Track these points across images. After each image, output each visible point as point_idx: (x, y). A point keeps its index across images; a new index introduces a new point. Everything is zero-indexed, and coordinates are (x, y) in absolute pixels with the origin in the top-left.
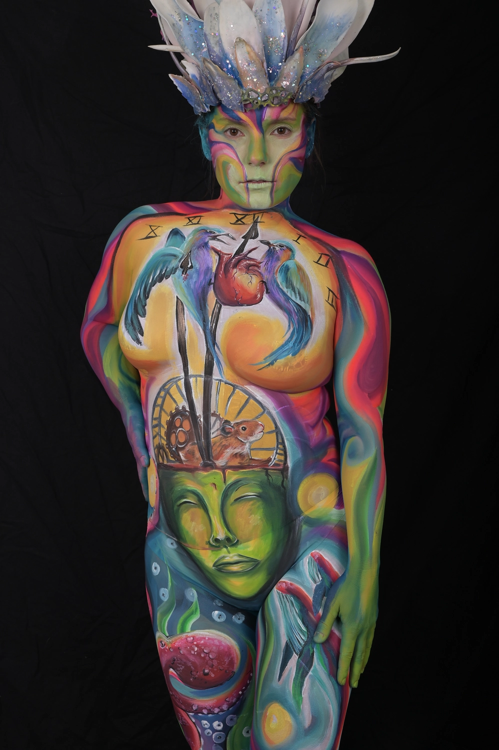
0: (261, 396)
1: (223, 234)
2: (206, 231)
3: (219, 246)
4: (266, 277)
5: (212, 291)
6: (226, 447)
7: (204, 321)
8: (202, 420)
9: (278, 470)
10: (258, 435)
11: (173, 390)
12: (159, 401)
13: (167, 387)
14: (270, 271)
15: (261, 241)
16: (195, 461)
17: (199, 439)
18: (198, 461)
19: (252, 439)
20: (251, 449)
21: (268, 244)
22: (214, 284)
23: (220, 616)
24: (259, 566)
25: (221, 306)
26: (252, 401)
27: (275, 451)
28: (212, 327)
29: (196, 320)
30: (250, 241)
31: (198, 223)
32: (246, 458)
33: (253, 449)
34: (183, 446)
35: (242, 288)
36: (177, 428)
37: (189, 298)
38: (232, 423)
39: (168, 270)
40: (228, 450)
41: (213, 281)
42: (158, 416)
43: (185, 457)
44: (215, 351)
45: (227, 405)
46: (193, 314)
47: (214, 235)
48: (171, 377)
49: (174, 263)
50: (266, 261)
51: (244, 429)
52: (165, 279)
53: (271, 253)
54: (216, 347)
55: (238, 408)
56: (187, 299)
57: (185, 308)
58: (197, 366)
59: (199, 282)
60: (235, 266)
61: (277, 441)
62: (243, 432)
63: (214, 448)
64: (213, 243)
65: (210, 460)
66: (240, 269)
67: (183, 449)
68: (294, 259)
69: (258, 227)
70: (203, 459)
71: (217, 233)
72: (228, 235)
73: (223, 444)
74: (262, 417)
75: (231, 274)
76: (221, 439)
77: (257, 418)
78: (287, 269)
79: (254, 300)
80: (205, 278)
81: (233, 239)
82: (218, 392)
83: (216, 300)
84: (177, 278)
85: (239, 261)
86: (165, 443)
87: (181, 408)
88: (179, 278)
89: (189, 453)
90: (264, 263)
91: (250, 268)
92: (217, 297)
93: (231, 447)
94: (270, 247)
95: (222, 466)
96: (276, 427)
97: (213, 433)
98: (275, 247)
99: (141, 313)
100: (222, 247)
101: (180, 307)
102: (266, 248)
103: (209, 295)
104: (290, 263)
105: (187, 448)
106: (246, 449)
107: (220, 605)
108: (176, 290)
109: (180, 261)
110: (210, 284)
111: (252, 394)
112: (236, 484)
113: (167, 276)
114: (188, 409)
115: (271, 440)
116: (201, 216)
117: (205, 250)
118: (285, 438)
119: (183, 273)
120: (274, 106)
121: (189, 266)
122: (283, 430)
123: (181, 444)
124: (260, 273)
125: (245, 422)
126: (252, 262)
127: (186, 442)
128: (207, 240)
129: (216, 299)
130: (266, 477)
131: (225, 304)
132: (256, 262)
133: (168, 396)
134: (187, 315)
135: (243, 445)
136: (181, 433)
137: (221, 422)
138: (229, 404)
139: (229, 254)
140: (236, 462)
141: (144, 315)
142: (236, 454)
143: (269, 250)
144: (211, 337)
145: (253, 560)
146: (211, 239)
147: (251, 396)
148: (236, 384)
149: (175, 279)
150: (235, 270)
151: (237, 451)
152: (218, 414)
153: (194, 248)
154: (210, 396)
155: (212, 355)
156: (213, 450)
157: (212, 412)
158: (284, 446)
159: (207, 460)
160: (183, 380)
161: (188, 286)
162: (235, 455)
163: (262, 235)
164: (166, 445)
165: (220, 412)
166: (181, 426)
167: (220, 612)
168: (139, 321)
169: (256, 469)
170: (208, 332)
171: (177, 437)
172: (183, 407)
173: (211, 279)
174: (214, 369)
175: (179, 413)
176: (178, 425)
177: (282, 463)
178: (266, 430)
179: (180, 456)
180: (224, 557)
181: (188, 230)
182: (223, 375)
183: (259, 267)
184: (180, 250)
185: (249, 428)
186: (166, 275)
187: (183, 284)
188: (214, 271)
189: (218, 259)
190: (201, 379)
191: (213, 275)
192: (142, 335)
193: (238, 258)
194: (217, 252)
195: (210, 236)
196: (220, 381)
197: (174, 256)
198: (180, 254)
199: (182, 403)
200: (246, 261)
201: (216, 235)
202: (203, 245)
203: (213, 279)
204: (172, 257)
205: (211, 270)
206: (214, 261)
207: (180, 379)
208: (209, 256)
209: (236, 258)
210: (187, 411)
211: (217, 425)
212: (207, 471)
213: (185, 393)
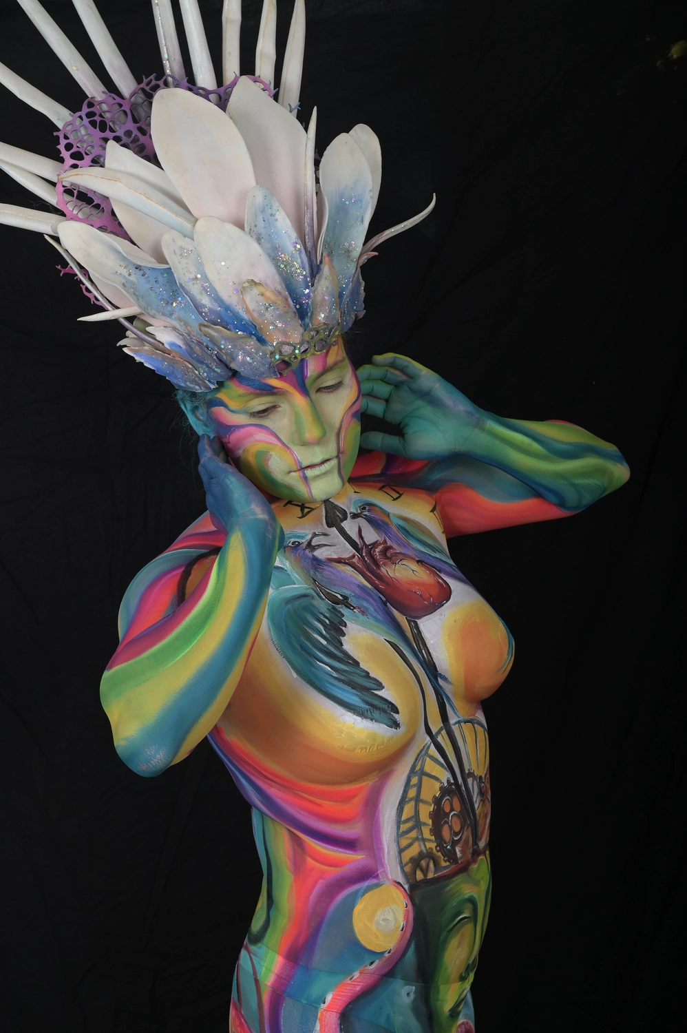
1: (310, 536)
5: (394, 609)
8: (464, 789)
11: (429, 766)
12: (411, 793)
13: (418, 768)
15: (354, 517)
16: (468, 851)
21: (359, 515)
22: (387, 600)
25: (416, 624)
28: (423, 657)
29: (413, 657)
30: (345, 525)
34: (459, 836)
35: (415, 584)
36: (447, 814)
38: (483, 776)
39: (327, 615)
41: (383, 599)
43: (462, 852)
44: (440, 686)
46: (408, 652)
47: (304, 544)
48: (418, 752)
49: (320, 604)
50: (386, 536)
52: (342, 627)
54: (439, 680)
56: (392, 635)
57: (402, 649)
59: (378, 609)
60: (377, 565)
63: (480, 823)
64: (321, 555)
66: (384, 564)
67: (459, 840)
68: (389, 513)
75: (385, 575)
76: (482, 806)
80: (375, 601)
81: (325, 535)
82: (464, 739)
83: (405, 617)
85: (372, 557)
86: (434, 845)
87: (446, 785)
88: (356, 617)
91: (388, 555)
92: (404, 614)
95: (483, 848)
97: (476, 802)
99: (375, 686)
100: (335, 552)
101: (402, 653)
102: (364, 521)
103: (396, 617)
104: (396, 521)
105: (464, 837)
108: (375, 632)
109: (322, 599)
110: (385, 604)
113: (340, 623)
114: (452, 781)
123: (457, 834)
124: (402, 554)
126: (380, 548)
127: (462, 828)
133: (425, 778)
136: (455, 819)
137: (477, 782)
138: (478, 751)
141: (380, 687)
143: (369, 523)
144: (428, 670)
146: (312, 551)
148: (471, 717)
149: (355, 620)
150: (383, 570)
152: (472, 771)
154: (458, 750)
155: (440, 694)
157: (467, 771)
159: (475, 845)
160: (432, 744)
161: (377, 620)
163: (347, 508)
164: (436, 847)
165: (474, 766)
166: (451, 809)
168: (382, 698)
170: (424, 665)
171: (450, 828)
172: (448, 781)
174: (448, 710)
175: (445, 791)
179: (456, 854)
182: (459, 713)
183: (392, 548)
184: (301, 586)
186: (335, 622)
187: (371, 621)
188: (370, 586)
189: (353, 569)
190: (444, 732)
191: (375, 591)
192: (397, 712)
193: (366, 553)
194: (339, 561)
195: (306, 548)
196: (459, 722)
197: (305, 596)
198: (307, 589)
199: (445, 776)
200: (374, 551)
201: (306, 543)
202: (315, 563)
203: (381, 596)
204: (305, 599)
205: (365, 586)
206: (353, 574)
207: (429, 747)
208: (339, 572)
209: (364, 556)
210: (452, 784)
211: (476, 788)
212: (476, 861)
213: (442, 760)
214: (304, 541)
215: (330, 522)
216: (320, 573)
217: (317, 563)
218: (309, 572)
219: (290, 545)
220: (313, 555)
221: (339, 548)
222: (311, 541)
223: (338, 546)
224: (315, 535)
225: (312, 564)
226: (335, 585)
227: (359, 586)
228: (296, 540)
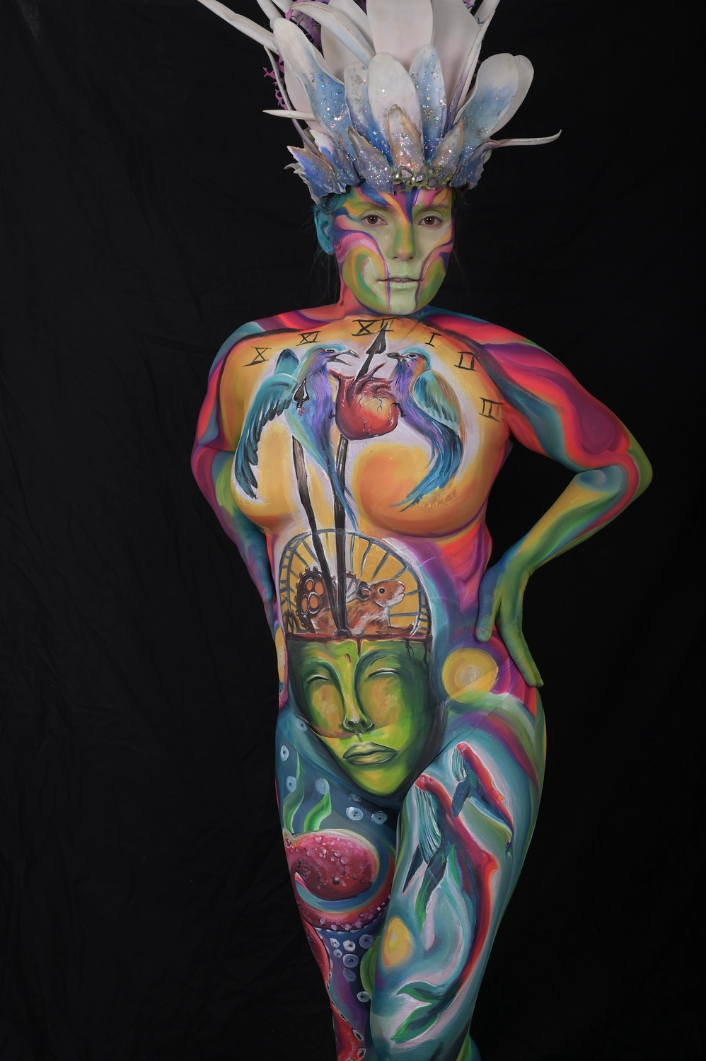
0: (402, 550)
1: (344, 351)
2: (322, 351)
3: (339, 368)
4: (399, 398)
5: (335, 424)
6: (362, 613)
7: (329, 463)
8: (337, 582)
9: (421, 640)
10: (398, 598)
11: (301, 549)
12: (286, 562)
13: (292, 546)
14: (404, 390)
15: (389, 355)
16: (329, 629)
17: (333, 604)
18: (333, 630)
19: (391, 603)
20: (390, 615)
21: (396, 356)
22: (336, 416)
23: (355, 814)
24: (397, 757)
25: (347, 442)
26: (390, 557)
27: (417, 617)
28: (338, 469)
29: (319, 462)
30: (376, 356)
31: (314, 341)
32: (385, 626)
33: (391, 615)
34: (315, 612)
35: (371, 415)
36: (309, 592)
37: (308, 437)
38: (369, 584)
39: (280, 403)
40: (364, 617)
41: (334, 413)
42: (285, 579)
43: (318, 625)
44: (345, 499)
45: (363, 562)
46: (314, 456)
47: (333, 354)
48: (296, 534)
49: (287, 394)
50: (396, 379)
51: (382, 591)
52: (276, 415)
53: (401, 369)
54: (346, 493)
55: (374, 567)
56: (305, 438)
57: (304, 449)
58: (325, 520)
59: (318, 415)
60: (360, 390)
61: (420, 603)
62: (381, 595)
63: (350, 614)
64: (331, 366)
65: (345, 628)
66: (365, 394)
67: (315, 616)
68: (430, 369)
69: (386, 337)
70: (338, 627)
71: (337, 352)
72: (349, 353)
73: (359, 609)
74: (403, 576)
75: (356, 401)
76: (357, 603)
77: (397, 576)
78: (423, 384)
79: (387, 428)
80: (324, 410)
81: (356, 356)
82: (352, 549)
83: (341, 435)
84: (291, 413)
85: (364, 385)
86: (295, 609)
87: (312, 570)
88: (293, 413)
89: (322, 621)
90: (395, 382)
91: (378, 390)
92: (341, 431)
93: (367, 613)
94: (399, 361)
95: (358, 635)
96: (419, 585)
97: (348, 597)
98: (406, 359)
99: (253, 461)
100: (343, 369)
101: (298, 449)
102: (395, 362)
103: (331, 430)
104: (427, 376)
105: (320, 615)
106: (384, 616)
107: (357, 800)
108: (292, 429)
109: (293, 392)
110: (331, 416)
111: (391, 548)
112: (372, 657)
113: (279, 411)
114: (320, 570)
115: (413, 603)
116: (317, 332)
117: (322, 376)
118: (429, 599)
119: (297, 407)
121: (304, 397)
122: (428, 589)
123: (313, 610)
124: (391, 394)
125: (383, 582)
126: (380, 383)
127: (319, 608)
128: (324, 363)
129: (340, 433)
130: (406, 650)
131: (352, 439)
132: (384, 382)
133: (295, 556)
134: (307, 458)
135: (381, 610)
136: (313, 598)
137: (357, 584)
138: (365, 562)
139: (351, 378)
140: (373, 631)
141: (256, 463)
142: (373, 621)
143: (398, 365)
144: (339, 482)
145: (388, 750)
146: (329, 361)
147: (389, 551)
148: (373, 538)
149: (289, 414)
150: (360, 396)
151: (374, 617)
152: (353, 574)
153: (310, 374)
154: (343, 553)
155: (341, 504)
156: (348, 616)
157: (347, 572)
158: (428, 610)
159: (342, 628)
160: (311, 536)
161: (305, 422)
162: (373, 623)
163: (391, 347)
164: (296, 611)
165: (356, 572)
166: (313, 590)
167: (356, 809)
168: (250, 470)
169: (395, 639)
170: (334, 476)
171: (308, 603)
172: (315, 569)
173: (332, 411)
174: (346, 520)
175: (310, 574)
176: (309, 588)
177: (425, 632)
178: (408, 590)
179: (312, 625)
180: (355, 747)
181: (302, 351)
182: (357, 527)
183: (389, 388)
184: (293, 378)
185: (387, 589)
186: (277, 410)
187: (299, 420)
188: (334, 400)
189: (339, 385)
190: (332, 535)
191: (334, 406)
192: (256, 486)
194: (336, 376)
195: (328, 358)
196: (354, 534)
197: (287, 385)
198: (293, 382)
199: (314, 564)
200: (371, 383)
203: (334, 410)
204: (284, 387)
205: (331, 399)
206: (334, 388)
207: (307, 536)
208: (327, 382)
209: (360, 380)
210: (320, 573)
211: (353, 588)
212: (340, 640)
213: (315, 552)
215: (371, 350)
216: (315, 376)
217: (321, 369)
219: (326, 351)
220: (326, 363)
221: (351, 368)
222: (340, 355)
225: (318, 368)
226: (312, 388)
227: (327, 397)
228: (334, 349)
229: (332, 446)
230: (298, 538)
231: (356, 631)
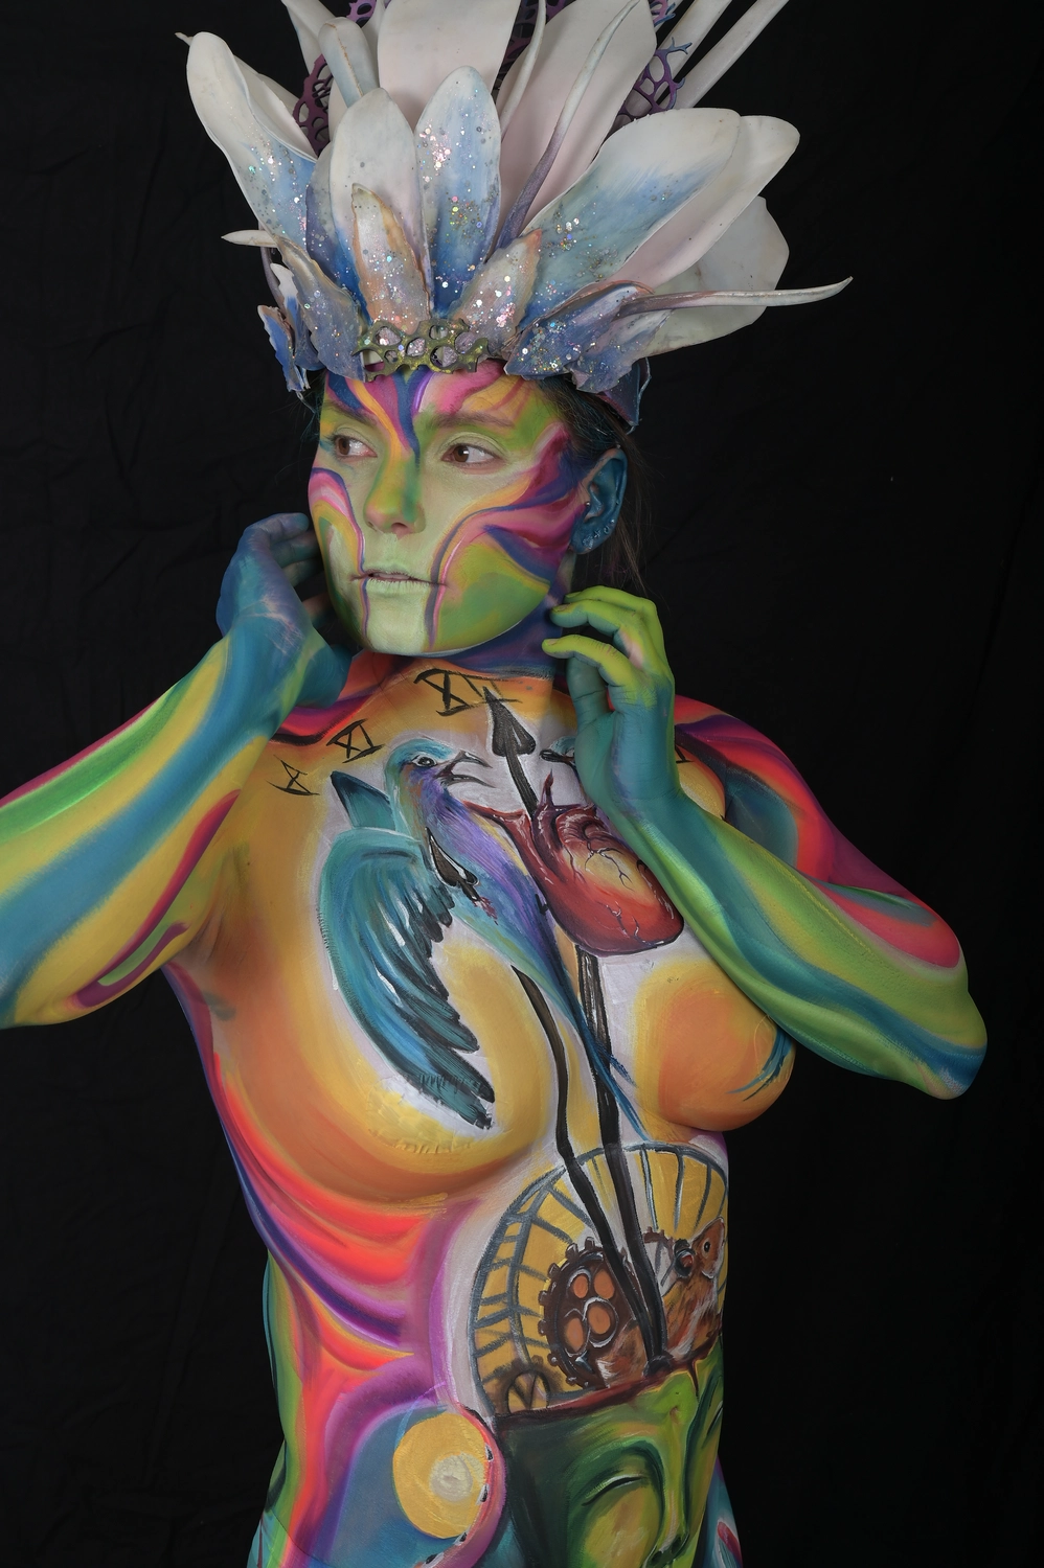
0: (718, 1154)
1: (453, 757)
3: (479, 795)
5: (557, 926)
6: (692, 1306)
7: (574, 1011)
8: (630, 1260)
11: (549, 1209)
12: (506, 1251)
13: (524, 1209)
15: (543, 755)
17: (639, 1310)
19: (717, 1266)
20: (718, 1292)
22: (549, 905)
25: (595, 963)
26: (713, 1172)
28: (590, 1020)
29: (565, 1014)
30: (523, 761)
31: (372, 748)
34: (607, 1341)
35: (618, 896)
36: (581, 1301)
37: (535, 964)
38: (690, 1241)
39: (424, 896)
41: (543, 900)
42: (502, 1291)
43: (613, 1369)
44: (613, 1080)
45: (677, 1203)
46: (556, 1002)
47: (438, 768)
48: (532, 1180)
49: (424, 876)
51: (708, 1247)
52: (443, 926)
54: (612, 1070)
55: (698, 1201)
56: (530, 964)
57: (542, 991)
58: (585, 1131)
59: (521, 910)
60: (556, 842)
62: (707, 1255)
63: (672, 1318)
64: (460, 793)
65: (661, 1352)
66: (573, 845)
67: (602, 1352)
69: (516, 717)
70: (649, 1357)
73: (687, 1300)
75: (565, 865)
76: (681, 1289)
77: (720, 1210)
80: (524, 898)
81: (481, 763)
82: (647, 1178)
83: (577, 947)
84: (468, 915)
85: (553, 826)
86: (544, 1353)
87: (580, 1248)
89: (622, 1359)
91: (587, 834)
92: (575, 939)
93: (698, 1303)
97: (662, 1284)
99: (461, 1042)
100: (487, 797)
101: (534, 993)
102: (565, 770)
103: (555, 937)
105: (618, 1345)
106: (714, 1296)
108: (500, 951)
109: (431, 869)
110: (542, 910)
112: (709, 1391)
113: (439, 918)
114: (599, 1244)
116: (358, 723)
119: (470, 899)
120: (437, 370)
121: (462, 874)
123: (600, 1338)
124: (616, 841)
125: (707, 1229)
126: (579, 817)
127: (614, 1328)
128: (441, 789)
129: (574, 944)
131: (605, 954)
133: (536, 1230)
134: (552, 1009)
135: (710, 1288)
136: (597, 1311)
137: (669, 1248)
138: (680, 1200)
139: (519, 815)
140: (703, 1336)
141: (471, 1044)
142: (704, 1315)
144: (597, 1048)
146: (446, 783)
147: (709, 1163)
148: (676, 1144)
149: (466, 918)
150: (565, 854)
151: (706, 1305)
152: (659, 1231)
154: (629, 1193)
155: (609, 1093)
156: (668, 1325)
157: (644, 1231)
159: (657, 1354)
160: (567, 1173)
161: (512, 931)
162: (704, 1320)
163: (538, 738)
164: (550, 1357)
165: (665, 1225)
166: (591, 1293)
168: (466, 1065)
170: (588, 1035)
171: (585, 1326)
172: (586, 1242)
173: (537, 896)
174: (620, 1123)
175: (579, 1260)
176: (581, 1292)
179: (598, 1372)
182: (644, 1133)
184: (402, 835)
185: (713, 1240)
186: (434, 914)
187: (498, 927)
188: (526, 872)
189: (506, 836)
190: (601, 1159)
191: (533, 884)
192: (491, 1098)
193: (544, 817)
194: (488, 814)
195: (439, 776)
196: (643, 1147)
197: (402, 854)
198: (410, 844)
199: (582, 1233)
200: (564, 818)
201: (443, 767)
202: (443, 804)
203: (540, 895)
204: (401, 859)
205: (520, 872)
206: (506, 846)
207: (558, 1176)
208: (480, 832)
209: (540, 818)
210: (599, 1249)
211: (666, 1260)
212: (659, 1382)
213: (581, 1206)
214: (441, 762)
215: (500, 745)
216: (445, 823)
217: (447, 804)
218: (426, 815)
219: (415, 761)
220: (445, 790)
221: (499, 794)
222: (453, 765)
223: (498, 790)
224: (462, 757)
225: (438, 803)
226: (463, 852)
227: (505, 866)
228: (429, 756)
229: (569, 975)
230: (536, 1188)
231: (679, 1352)
